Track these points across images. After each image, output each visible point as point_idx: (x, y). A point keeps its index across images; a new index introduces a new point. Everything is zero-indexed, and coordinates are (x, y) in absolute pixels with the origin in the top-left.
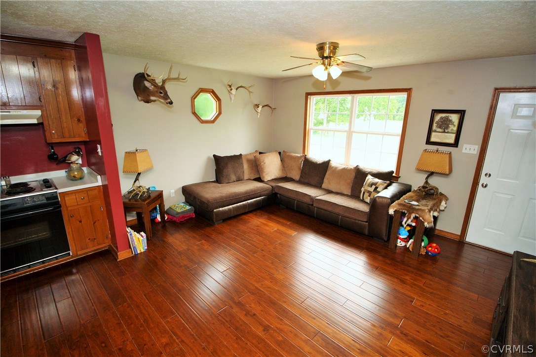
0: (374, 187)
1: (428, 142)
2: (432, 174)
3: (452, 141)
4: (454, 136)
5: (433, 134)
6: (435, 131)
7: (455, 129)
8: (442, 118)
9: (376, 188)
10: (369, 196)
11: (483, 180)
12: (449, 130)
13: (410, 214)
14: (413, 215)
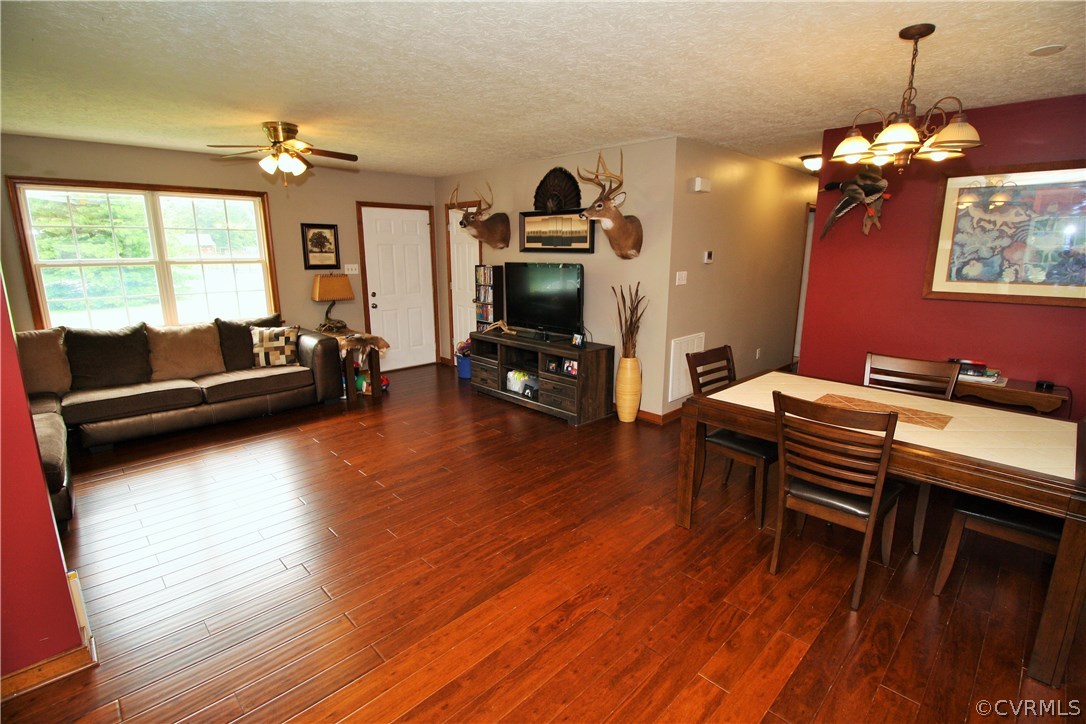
0: (282, 339)
1: (308, 267)
2: (333, 303)
3: (332, 262)
4: (333, 255)
5: (311, 255)
6: (312, 252)
7: (333, 247)
8: (314, 234)
9: (287, 340)
10: (282, 353)
11: (371, 301)
12: (326, 249)
13: (364, 347)
14: (368, 349)
